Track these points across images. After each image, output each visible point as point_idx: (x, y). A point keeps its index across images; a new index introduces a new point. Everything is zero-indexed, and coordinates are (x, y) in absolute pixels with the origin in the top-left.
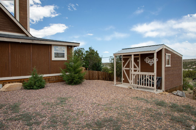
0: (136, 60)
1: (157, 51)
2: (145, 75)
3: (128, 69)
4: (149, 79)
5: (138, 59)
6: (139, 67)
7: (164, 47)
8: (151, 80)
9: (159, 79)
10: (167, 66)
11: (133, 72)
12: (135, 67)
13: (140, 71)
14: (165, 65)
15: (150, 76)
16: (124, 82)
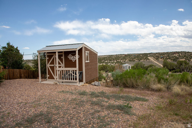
0: (60, 57)
1: (78, 49)
2: (69, 71)
3: (53, 65)
4: (72, 74)
5: (62, 55)
6: (63, 63)
7: (84, 46)
8: (74, 75)
9: (81, 73)
10: (86, 62)
11: (58, 69)
12: (59, 64)
13: (64, 67)
14: (85, 61)
15: (73, 71)
16: (49, 78)
